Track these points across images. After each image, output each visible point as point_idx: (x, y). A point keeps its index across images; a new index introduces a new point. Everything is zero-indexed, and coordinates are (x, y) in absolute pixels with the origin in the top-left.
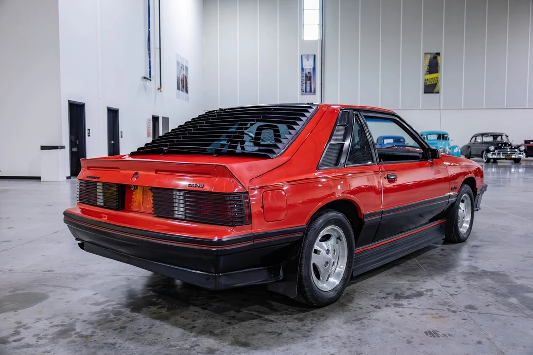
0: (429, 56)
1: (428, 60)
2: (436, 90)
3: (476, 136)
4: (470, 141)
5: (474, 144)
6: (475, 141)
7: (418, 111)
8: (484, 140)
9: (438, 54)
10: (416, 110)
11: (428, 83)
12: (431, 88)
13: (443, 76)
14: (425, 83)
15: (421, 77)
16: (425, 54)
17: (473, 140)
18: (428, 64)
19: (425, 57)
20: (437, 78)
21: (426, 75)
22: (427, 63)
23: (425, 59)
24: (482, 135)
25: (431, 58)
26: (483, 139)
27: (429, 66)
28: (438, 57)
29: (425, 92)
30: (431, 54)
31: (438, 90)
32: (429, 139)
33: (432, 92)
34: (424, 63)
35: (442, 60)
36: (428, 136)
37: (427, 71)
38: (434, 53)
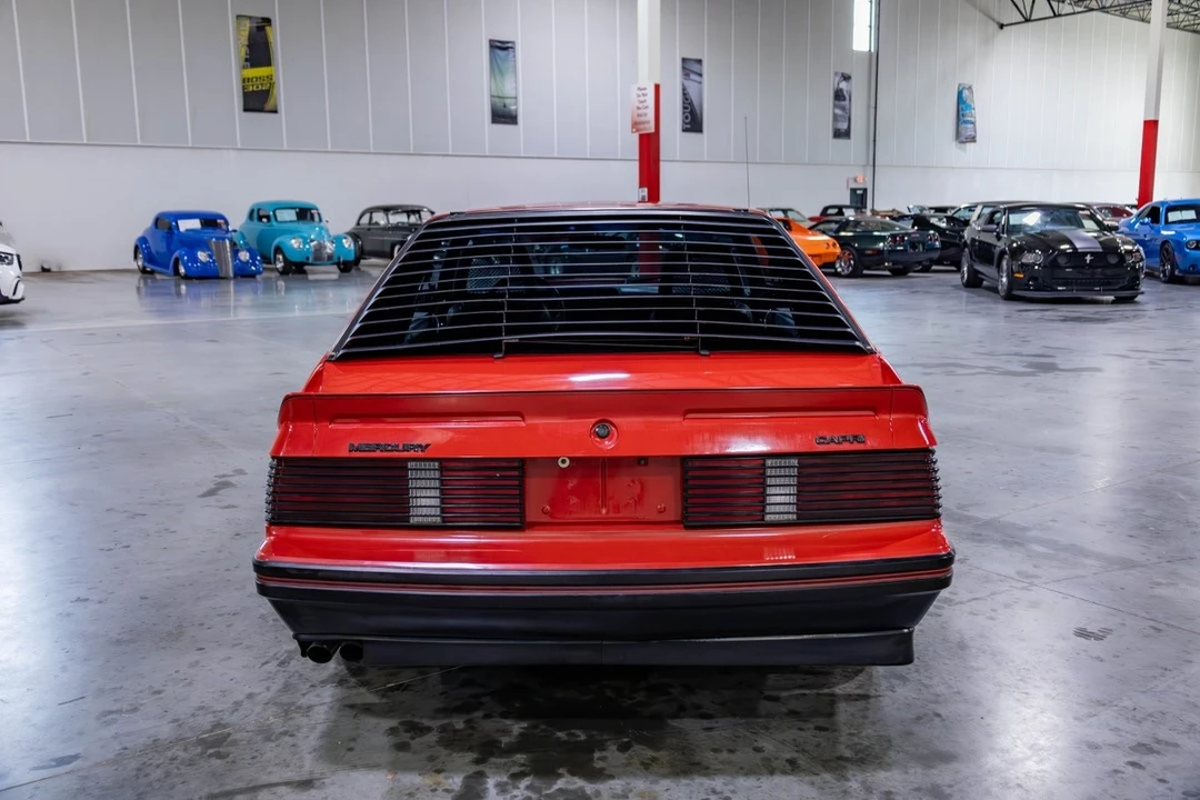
0: (247, 25)
1: (246, 33)
2: (269, 106)
3: (371, 211)
4: (358, 224)
5: (369, 229)
6: (370, 223)
7: (232, 153)
8: (391, 221)
9: (267, 21)
10: (228, 149)
11: (251, 89)
12: (257, 101)
13: (283, 73)
14: (244, 88)
15: (232, 73)
16: (238, 17)
17: (365, 220)
18: (246, 43)
19: (238, 24)
20: (270, 77)
21: (244, 67)
22: (244, 40)
23: (238, 30)
24: (386, 210)
25: (251, 28)
26: (388, 220)
27: (249, 46)
28: (268, 28)
29: (246, 109)
30: (250, 18)
31: (276, 106)
32: (279, 219)
33: (261, 110)
34: (237, 40)
35: (276, 35)
36: (277, 212)
37: (246, 60)
38: (257, 18)
